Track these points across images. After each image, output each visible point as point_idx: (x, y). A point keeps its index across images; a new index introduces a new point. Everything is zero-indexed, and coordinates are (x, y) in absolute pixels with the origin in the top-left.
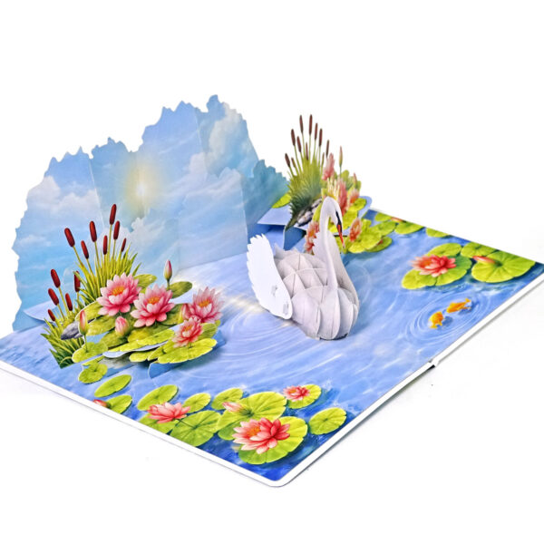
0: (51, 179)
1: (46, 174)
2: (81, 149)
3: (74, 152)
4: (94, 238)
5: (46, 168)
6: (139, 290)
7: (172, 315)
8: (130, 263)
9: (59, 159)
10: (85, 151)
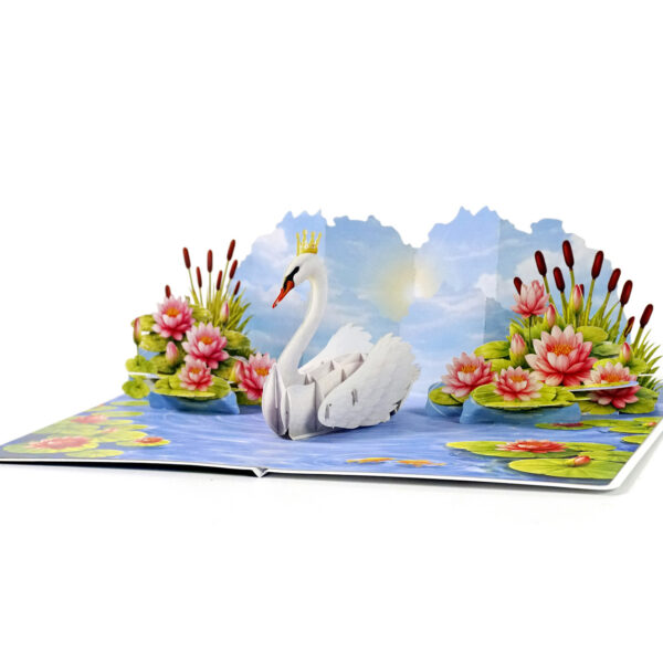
0: (282, 232)
1: (279, 226)
2: (320, 212)
3: (312, 213)
4: (210, 268)
5: (280, 219)
6: (193, 321)
7: (224, 368)
8: (241, 311)
9: (295, 215)
10: (324, 215)
